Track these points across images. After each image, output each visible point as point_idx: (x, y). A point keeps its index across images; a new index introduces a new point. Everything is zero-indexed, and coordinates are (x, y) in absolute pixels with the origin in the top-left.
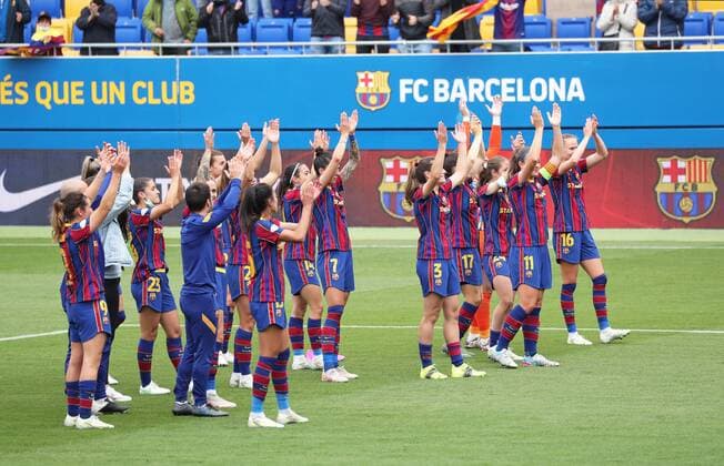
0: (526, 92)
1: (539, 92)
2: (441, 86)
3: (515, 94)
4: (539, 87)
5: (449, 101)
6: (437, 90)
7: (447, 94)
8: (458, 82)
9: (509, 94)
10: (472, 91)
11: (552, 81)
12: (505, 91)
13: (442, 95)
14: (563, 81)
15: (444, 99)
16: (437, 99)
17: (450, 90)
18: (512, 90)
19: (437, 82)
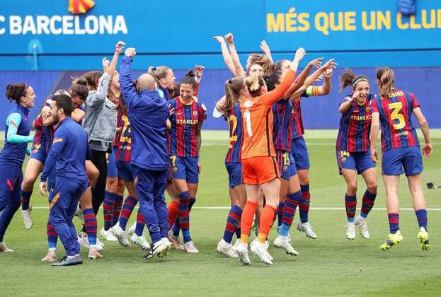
0: (82, 26)
1: (92, 27)
2: (15, 21)
3: (73, 28)
4: (91, 22)
5: (22, 33)
6: (12, 25)
7: (20, 27)
8: (29, 19)
9: (69, 28)
10: (40, 25)
11: (102, 18)
12: (66, 25)
13: (16, 28)
14: (110, 18)
15: (17, 32)
16: (13, 32)
17: (22, 24)
18: (71, 25)
19: (12, 18)
